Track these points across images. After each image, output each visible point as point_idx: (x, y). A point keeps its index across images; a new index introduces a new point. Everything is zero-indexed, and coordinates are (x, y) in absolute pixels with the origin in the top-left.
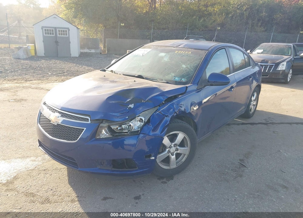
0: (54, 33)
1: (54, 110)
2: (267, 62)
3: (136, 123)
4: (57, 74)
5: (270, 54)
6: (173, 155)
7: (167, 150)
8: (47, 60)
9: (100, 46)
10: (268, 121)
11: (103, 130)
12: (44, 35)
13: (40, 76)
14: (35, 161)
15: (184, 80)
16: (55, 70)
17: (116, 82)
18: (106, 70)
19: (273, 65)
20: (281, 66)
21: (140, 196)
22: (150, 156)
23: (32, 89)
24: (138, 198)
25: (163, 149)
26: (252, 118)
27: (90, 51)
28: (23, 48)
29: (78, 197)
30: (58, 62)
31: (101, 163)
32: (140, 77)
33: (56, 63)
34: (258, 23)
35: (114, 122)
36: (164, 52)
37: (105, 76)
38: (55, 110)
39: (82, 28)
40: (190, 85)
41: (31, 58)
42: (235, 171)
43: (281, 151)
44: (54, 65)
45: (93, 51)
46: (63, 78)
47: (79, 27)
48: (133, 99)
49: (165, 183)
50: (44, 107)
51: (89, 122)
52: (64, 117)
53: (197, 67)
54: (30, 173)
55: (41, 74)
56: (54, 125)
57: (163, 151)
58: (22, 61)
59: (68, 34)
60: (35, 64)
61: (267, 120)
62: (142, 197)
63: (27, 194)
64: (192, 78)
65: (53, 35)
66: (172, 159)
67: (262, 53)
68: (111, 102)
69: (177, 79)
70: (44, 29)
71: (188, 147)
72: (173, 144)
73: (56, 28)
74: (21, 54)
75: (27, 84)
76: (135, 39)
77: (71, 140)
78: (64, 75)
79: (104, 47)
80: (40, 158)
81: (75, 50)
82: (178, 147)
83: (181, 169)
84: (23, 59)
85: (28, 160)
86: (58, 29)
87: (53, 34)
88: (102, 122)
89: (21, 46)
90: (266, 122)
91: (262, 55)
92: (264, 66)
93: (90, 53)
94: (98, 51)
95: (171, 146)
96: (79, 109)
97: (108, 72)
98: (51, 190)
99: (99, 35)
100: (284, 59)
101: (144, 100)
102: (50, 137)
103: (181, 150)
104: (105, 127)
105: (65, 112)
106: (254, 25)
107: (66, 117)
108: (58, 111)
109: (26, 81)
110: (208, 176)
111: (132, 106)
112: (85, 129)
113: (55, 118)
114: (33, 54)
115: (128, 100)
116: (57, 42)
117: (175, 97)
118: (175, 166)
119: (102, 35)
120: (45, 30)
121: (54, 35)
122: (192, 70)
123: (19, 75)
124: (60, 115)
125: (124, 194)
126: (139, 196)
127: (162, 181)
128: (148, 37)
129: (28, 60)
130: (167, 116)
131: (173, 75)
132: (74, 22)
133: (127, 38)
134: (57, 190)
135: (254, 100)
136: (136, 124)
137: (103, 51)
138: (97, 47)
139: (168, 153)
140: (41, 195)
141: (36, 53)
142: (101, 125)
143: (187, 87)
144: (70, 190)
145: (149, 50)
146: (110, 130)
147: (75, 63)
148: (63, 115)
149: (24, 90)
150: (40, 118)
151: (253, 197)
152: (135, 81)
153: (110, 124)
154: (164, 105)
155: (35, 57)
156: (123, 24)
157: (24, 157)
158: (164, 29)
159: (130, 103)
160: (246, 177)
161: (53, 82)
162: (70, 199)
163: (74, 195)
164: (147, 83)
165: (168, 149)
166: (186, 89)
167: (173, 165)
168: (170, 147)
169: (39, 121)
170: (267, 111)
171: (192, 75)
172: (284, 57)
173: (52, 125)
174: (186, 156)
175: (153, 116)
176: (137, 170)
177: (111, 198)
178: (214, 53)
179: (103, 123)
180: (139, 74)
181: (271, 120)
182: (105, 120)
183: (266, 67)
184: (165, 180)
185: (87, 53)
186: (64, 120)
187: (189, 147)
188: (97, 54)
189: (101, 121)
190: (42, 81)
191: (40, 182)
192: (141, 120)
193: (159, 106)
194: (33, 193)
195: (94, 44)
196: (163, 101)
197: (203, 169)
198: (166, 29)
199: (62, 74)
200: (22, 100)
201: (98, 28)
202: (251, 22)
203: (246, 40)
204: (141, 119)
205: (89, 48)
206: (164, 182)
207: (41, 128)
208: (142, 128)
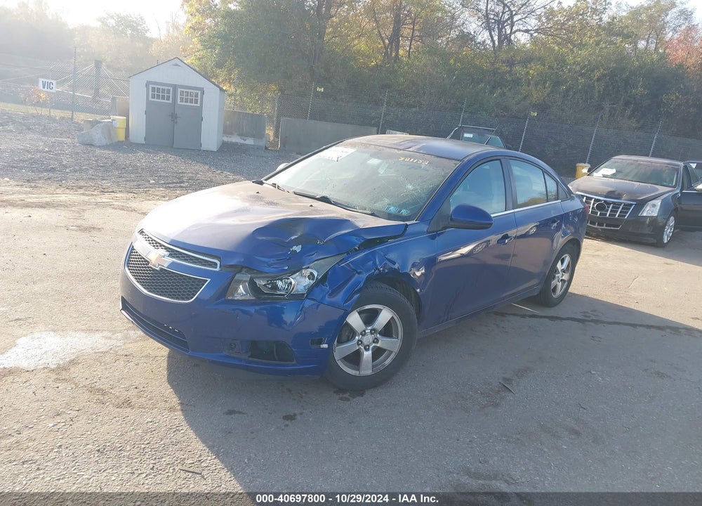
0: (171, 97)
1: (156, 245)
2: (619, 196)
3: (302, 280)
4: (168, 183)
5: (629, 179)
6: (367, 350)
7: (357, 337)
8: (150, 153)
9: (267, 132)
10: (589, 317)
11: (241, 286)
12: (150, 99)
13: (132, 184)
14: (110, 338)
15: (404, 212)
16: (163, 174)
17: (276, 204)
18: (264, 182)
19: (632, 205)
20: (648, 208)
21: (295, 415)
22: (321, 342)
23: (113, 208)
24: (290, 418)
25: (349, 337)
26: (556, 308)
27: (242, 142)
28: (101, 122)
29: (181, 404)
30: (172, 158)
31: (231, 345)
32: (325, 200)
33: (167, 160)
34: (626, 110)
35: (261, 272)
36: (378, 158)
37: (258, 193)
38: (159, 243)
39: (232, 90)
40: (414, 222)
41: (117, 146)
42: (487, 396)
43: (593, 372)
44: (163, 165)
45: (250, 141)
46: (178, 192)
47: (224, 88)
48: (300, 236)
49: (348, 400)
50: (140, 237)
51: (218, 269)
52: (174, 257)
53: (433, 190)
54: (99, 357)
55: (133, 181)
56: (154, 270)
57: (348, 340)
58: (98, 151)
59: (199, 101)
60: (123, 158)
61: (588, 315)
62: (298, 417)
63: (92, 390)
64: (421, 209)
65: (168, 101)
66: (365, 356)
67: (613, 176)
68: (260, 238)
69: (393, 209)
70: (151, 86)
71: (398, 338)
72: (370, 328)
73: (175, 87)
74: (98, 136)
75: (105, 198)
76: (345, 123)
77: (183, 299)
78: (182, 187)
79: (276, 135)
80: (119, 335)
81: (211, 137)
82: (378, 335)
83: (380, 380)
84: (99, 147)
85: (98, 336)
86: (179, 90)
87: (168, 99)
88: (240, 272)
89: (98, 118)
90: (583, 318)
91: (613, 180)
92: (611, 206)
93: (242, 145)
94: (262, 143)
95: (365, 331)
96: (202, 245)
97: (267, 185)
98: (136, 388)
99: (268, 107)
100: (657, 193)
101: (321, 241)
102: (145, 291)
103: (383, 342)
104: (245, 281)
105: (177, 249)
106: (614, 114)
107: (178, 257)
108: (164, 246)
109: (103, 192)
110: (431, 399)
111: (298, 249)
112: (209, 280)
113: (157, 258)
114: (122, 137)
115: (293, 238)
116: (174, 117)
117: (382, 241)
118: (369, 372)
119: (273, 108)
120: (153, 89)
121: (170, 101)
122: (423, 195)
123: (90, 179)
124: (167, 253)
125: (267, 409)
126: (292, 414)
127: (341, 396)
128: (373, 122)
129: (110, 150)
130: (359, 273)
131: (387, 201)
132: (217, 77)
133: (326, 121)
134: (146, 389)
135: (564, 271)
136: (300, 282)
137: (271, 143)
138: (260, 135)
139: (358, 345)
140: (118, 394)
141: (127, 136)
142: (238, 276)
143: (407, 225)
144: (168, 391)
145: (351, 151)
146: (253, 287)
147: (206, 164)
148: (173, 254)
149: (98, 211)
150: (129, 258)
151: (507, 440)
152: (311, 206)
153: (253, 275)
154: (357, 252)
155: (126, 145)
156: (322, 90)
157: (90, 330)
158: (410, 106)
159: (296, 242)
160: (505, 407)
161: (158, 199)
162: (167, 405)
163: (174, 400)
164: (333, 212)
165: (359, 336)
166: (405, 229)
167: (367, 369)
168: (363, 333)
169: (128, 263)
170: (595, 297)
171: (422, 204)
172: (657, 190)
173: (150, 270)
174: (392, 356)
175: (333, 268)
176: (293, 365)
177: (240, 413)
178: (473, 167)
179: (243, 272)
180: (324, 194)
181: (597, 316)
182: (246, 267)
183: (616, 206)
184: (347, 395)
185: (236, 144)
186: (173, 263)
187: (400, 337)
188: (258, 148)
189: (239, 268)
190: (136, 196)
191: (116, 374)
192: (311, 276)
193: (348, 253)
194: (103, 390)
195: (254, 125)
196: (356, 245)
197: (425, 385)
198: (415, 107)
199: (179, 185)
200: (93, 228)
201: (265, 92)
202: (608, 106)
203: (593, 145)
204: (311, 273)
205: (241, 135)
206: (345, 398)
207: (130, 275)
208: (311, 289)
